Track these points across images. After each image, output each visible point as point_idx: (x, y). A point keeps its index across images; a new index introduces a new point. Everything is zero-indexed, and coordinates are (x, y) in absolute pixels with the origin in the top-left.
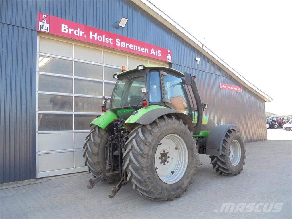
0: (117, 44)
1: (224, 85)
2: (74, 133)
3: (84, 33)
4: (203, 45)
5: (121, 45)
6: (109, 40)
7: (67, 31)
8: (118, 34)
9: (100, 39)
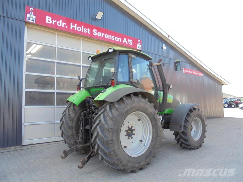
0: (94, 34)
1: (187, 70)
2: (55, 108)
3: (65, 24)
4: (169, 36)
5: (97, 35)
6: (87, 31)
7: (51, 22)
8: (95, 25)
9: (79, 29)
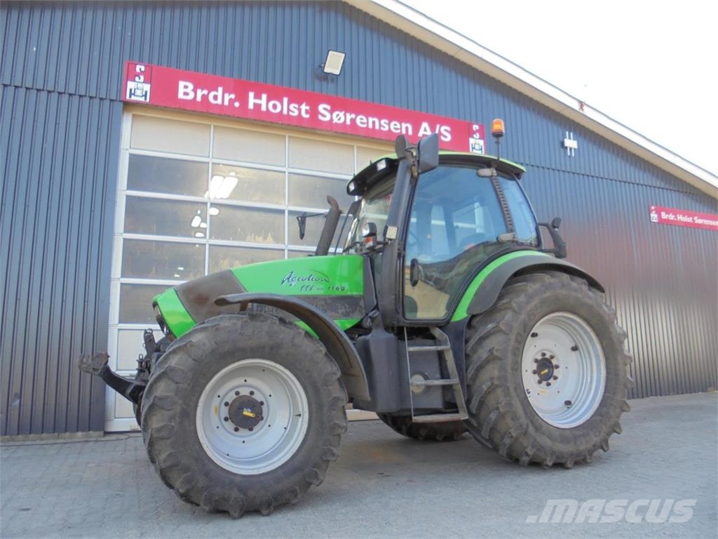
0: (321, 118)
1: (667, 213)
3: (233, 96)
4: (581, 104)
5: (332, 119)
6: (300, 110)
7: (191, 96)
8: (324, 93)
9: (275, 107)
